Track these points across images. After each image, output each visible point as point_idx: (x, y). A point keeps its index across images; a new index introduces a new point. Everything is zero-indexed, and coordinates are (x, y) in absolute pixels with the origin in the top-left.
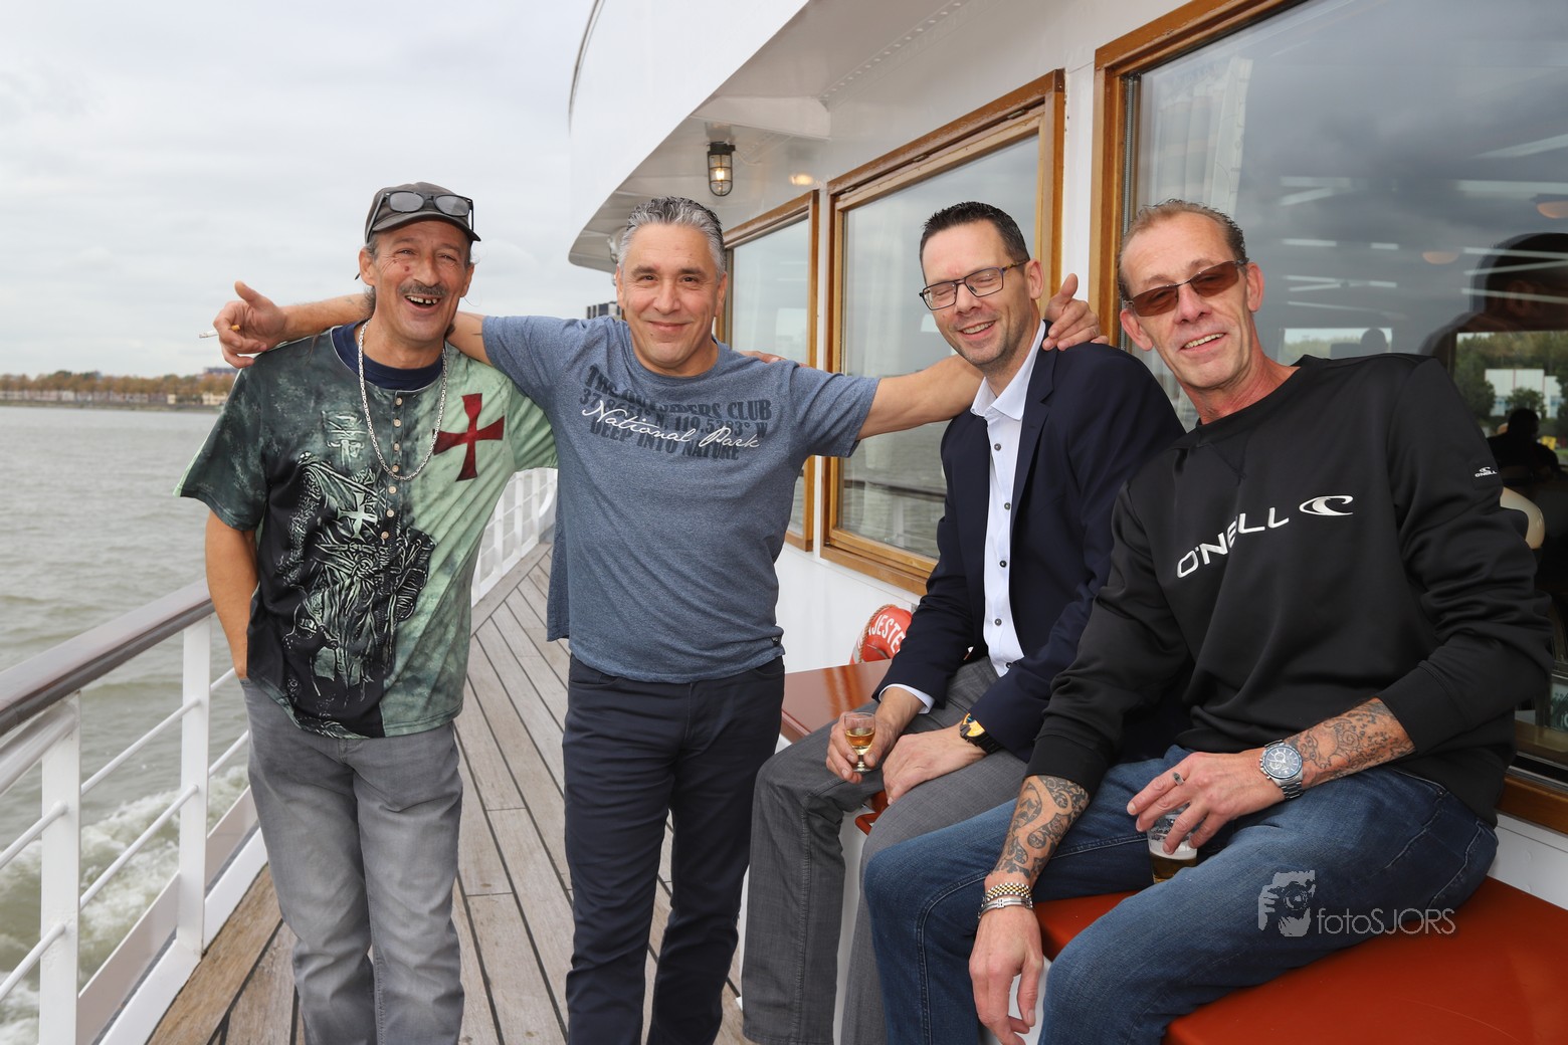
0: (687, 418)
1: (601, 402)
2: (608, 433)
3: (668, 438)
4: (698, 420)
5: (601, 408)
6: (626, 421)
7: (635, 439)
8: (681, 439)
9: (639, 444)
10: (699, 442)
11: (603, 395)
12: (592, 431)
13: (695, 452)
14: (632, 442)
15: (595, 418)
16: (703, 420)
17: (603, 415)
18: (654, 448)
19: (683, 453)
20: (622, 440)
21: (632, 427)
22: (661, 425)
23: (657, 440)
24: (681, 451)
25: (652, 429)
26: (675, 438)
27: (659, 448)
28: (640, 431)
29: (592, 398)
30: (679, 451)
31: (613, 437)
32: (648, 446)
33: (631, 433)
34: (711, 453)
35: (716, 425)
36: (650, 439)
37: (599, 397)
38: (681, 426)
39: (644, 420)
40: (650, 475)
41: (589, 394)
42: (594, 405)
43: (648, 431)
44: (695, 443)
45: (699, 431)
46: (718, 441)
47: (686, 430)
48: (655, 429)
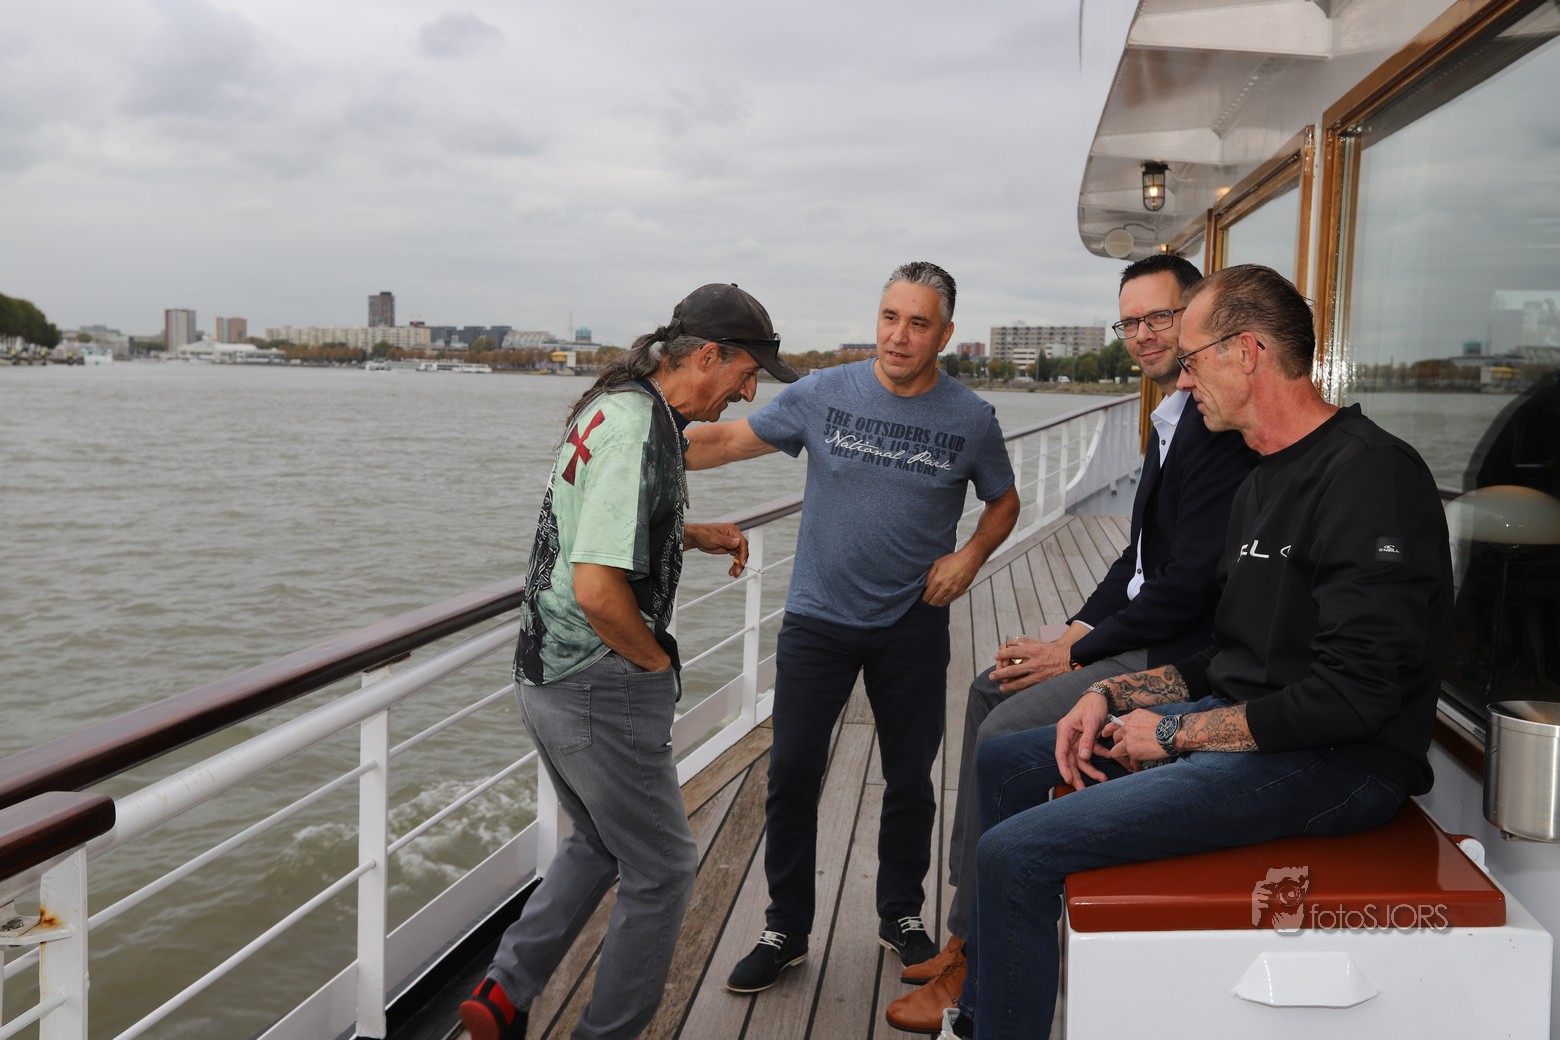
1: (838, 432)
2: (842, 453)
3: (885, 456)
4: (908, 444)
7: (861, 456)
8: (894, 457)
10: (907, 460)
12: (832, 453)
15: (835, 443)
16: (912, 443)
17: (839, 441)
21: (859, 448)
23: (876, 457)
25: (873, 450)
28: (865, 451)
29: (831, 430)
30: (893, 465)
33: (858, 453)
35: (920, 449)
37: (836, 429)
42: (833, 435)
43: (870, 451)
44: (905, 460)
46: (922, 461)
47: (898, 451)
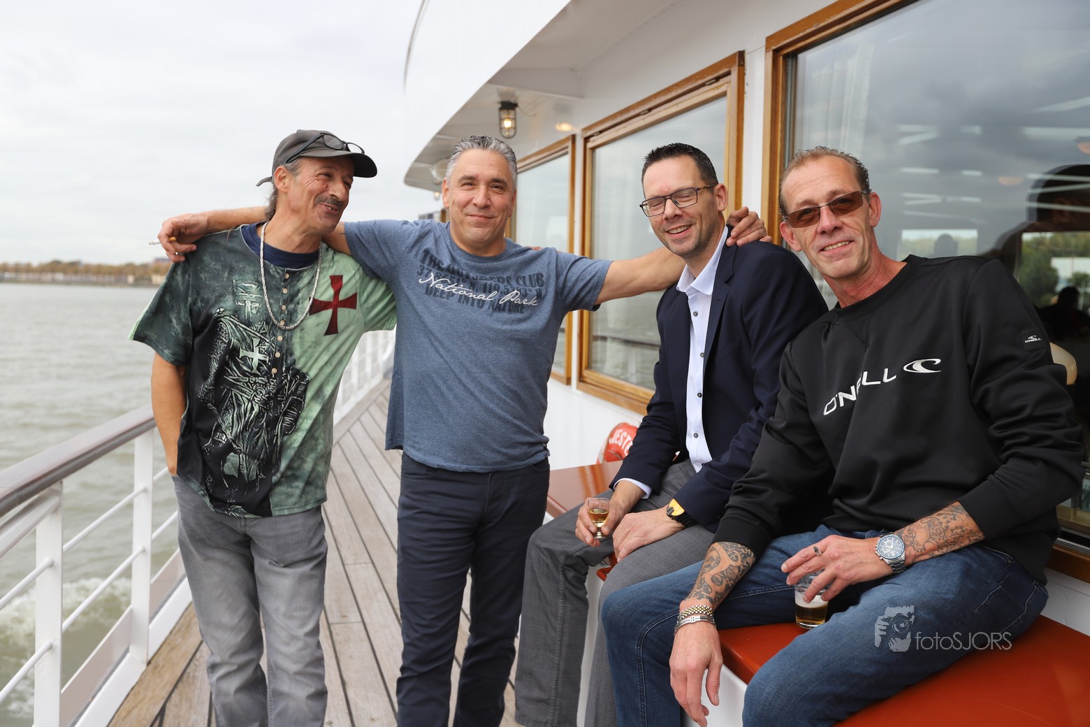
0: (491, 284)
1: (432, 274)
3: (478, 297)
5: (432, 277)
6: (449, 286)
7: (456, 298)
8: (487, 299)
9: (459, 301)
10: (499, 300)
11: (433, 269)
13: (496, 307)
14: (454, 300)
15: (428, 284)
18: (469, 304)
19: (489, 308)
20: (447, 298)
22: (473, 290)
23: (471, 299)
24: (488, 306)
26: (483, 298)
27: (472, 305)
28: (460, 293)
29: (425, 271)
31: (441, 297)
32: (465, 303)
33: (453, 294)
34: (507, 308)
35: (510, 289)
36: (467, 298)
38: (487, 290)
39: (462, 286)
40: (468, 322)
41: (424, 268)
43: (465, 293)
44: (497, 301)
45: (499, 293)
46: (512, 300)
48: (470, 292)
